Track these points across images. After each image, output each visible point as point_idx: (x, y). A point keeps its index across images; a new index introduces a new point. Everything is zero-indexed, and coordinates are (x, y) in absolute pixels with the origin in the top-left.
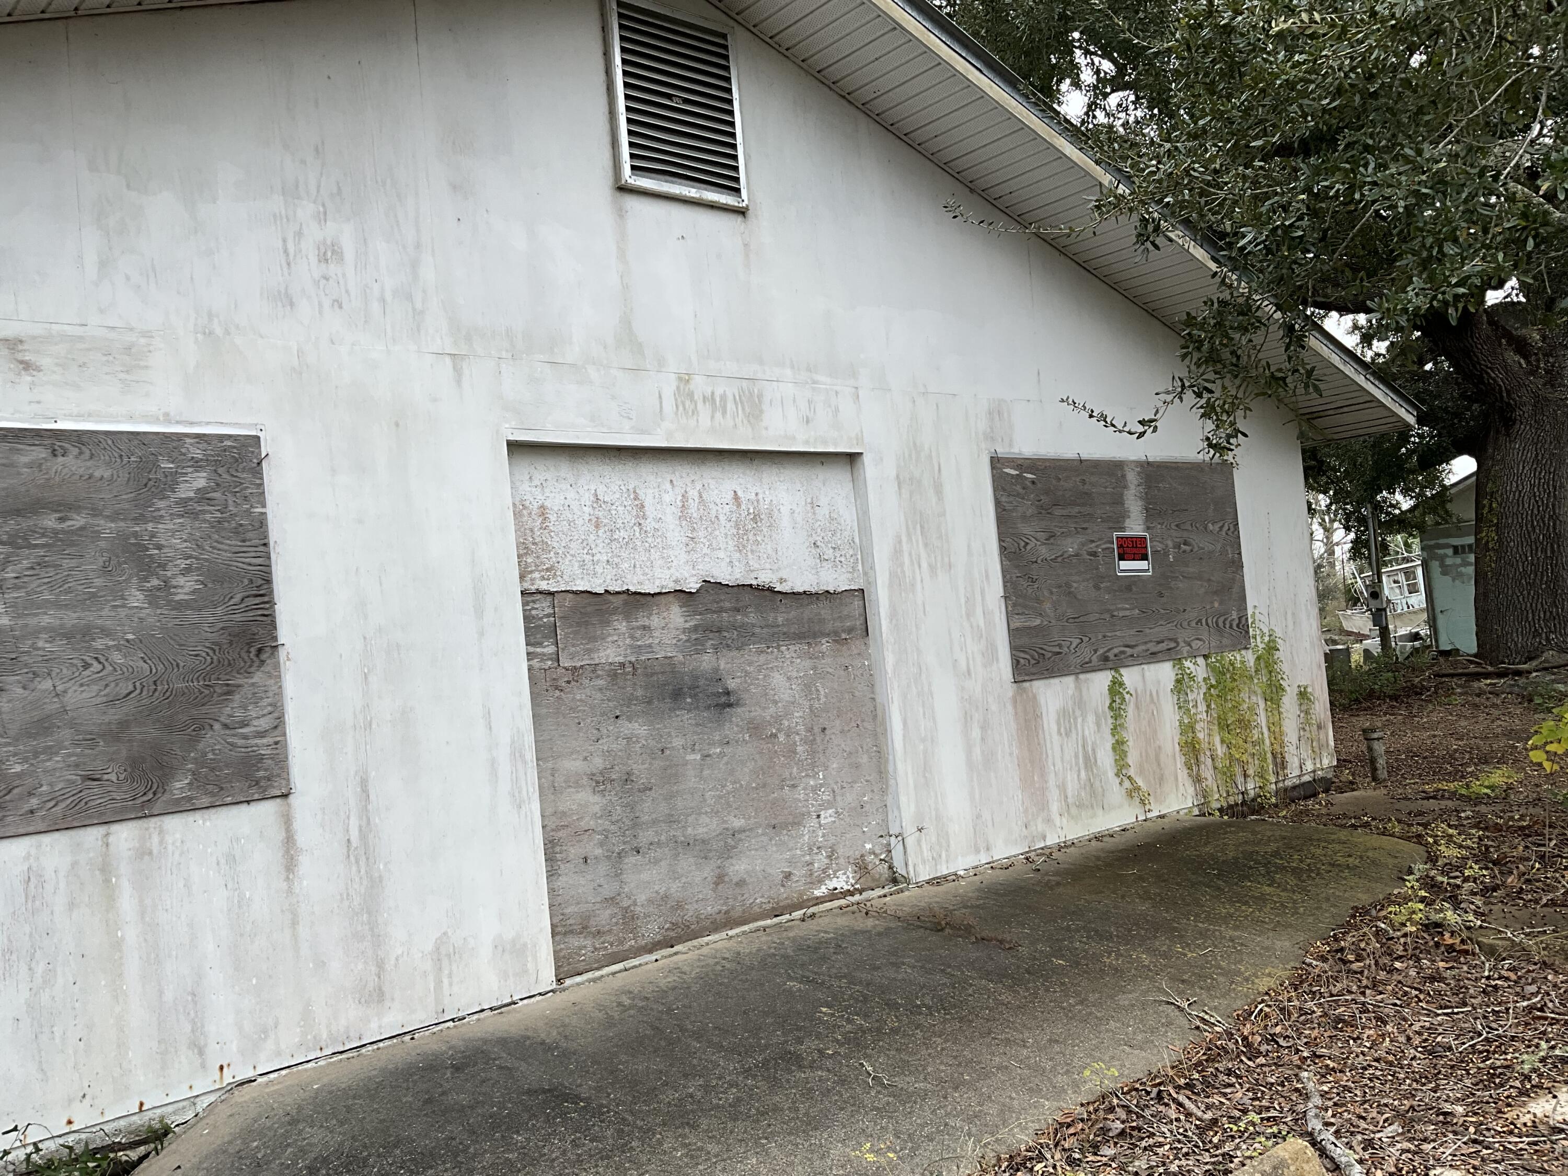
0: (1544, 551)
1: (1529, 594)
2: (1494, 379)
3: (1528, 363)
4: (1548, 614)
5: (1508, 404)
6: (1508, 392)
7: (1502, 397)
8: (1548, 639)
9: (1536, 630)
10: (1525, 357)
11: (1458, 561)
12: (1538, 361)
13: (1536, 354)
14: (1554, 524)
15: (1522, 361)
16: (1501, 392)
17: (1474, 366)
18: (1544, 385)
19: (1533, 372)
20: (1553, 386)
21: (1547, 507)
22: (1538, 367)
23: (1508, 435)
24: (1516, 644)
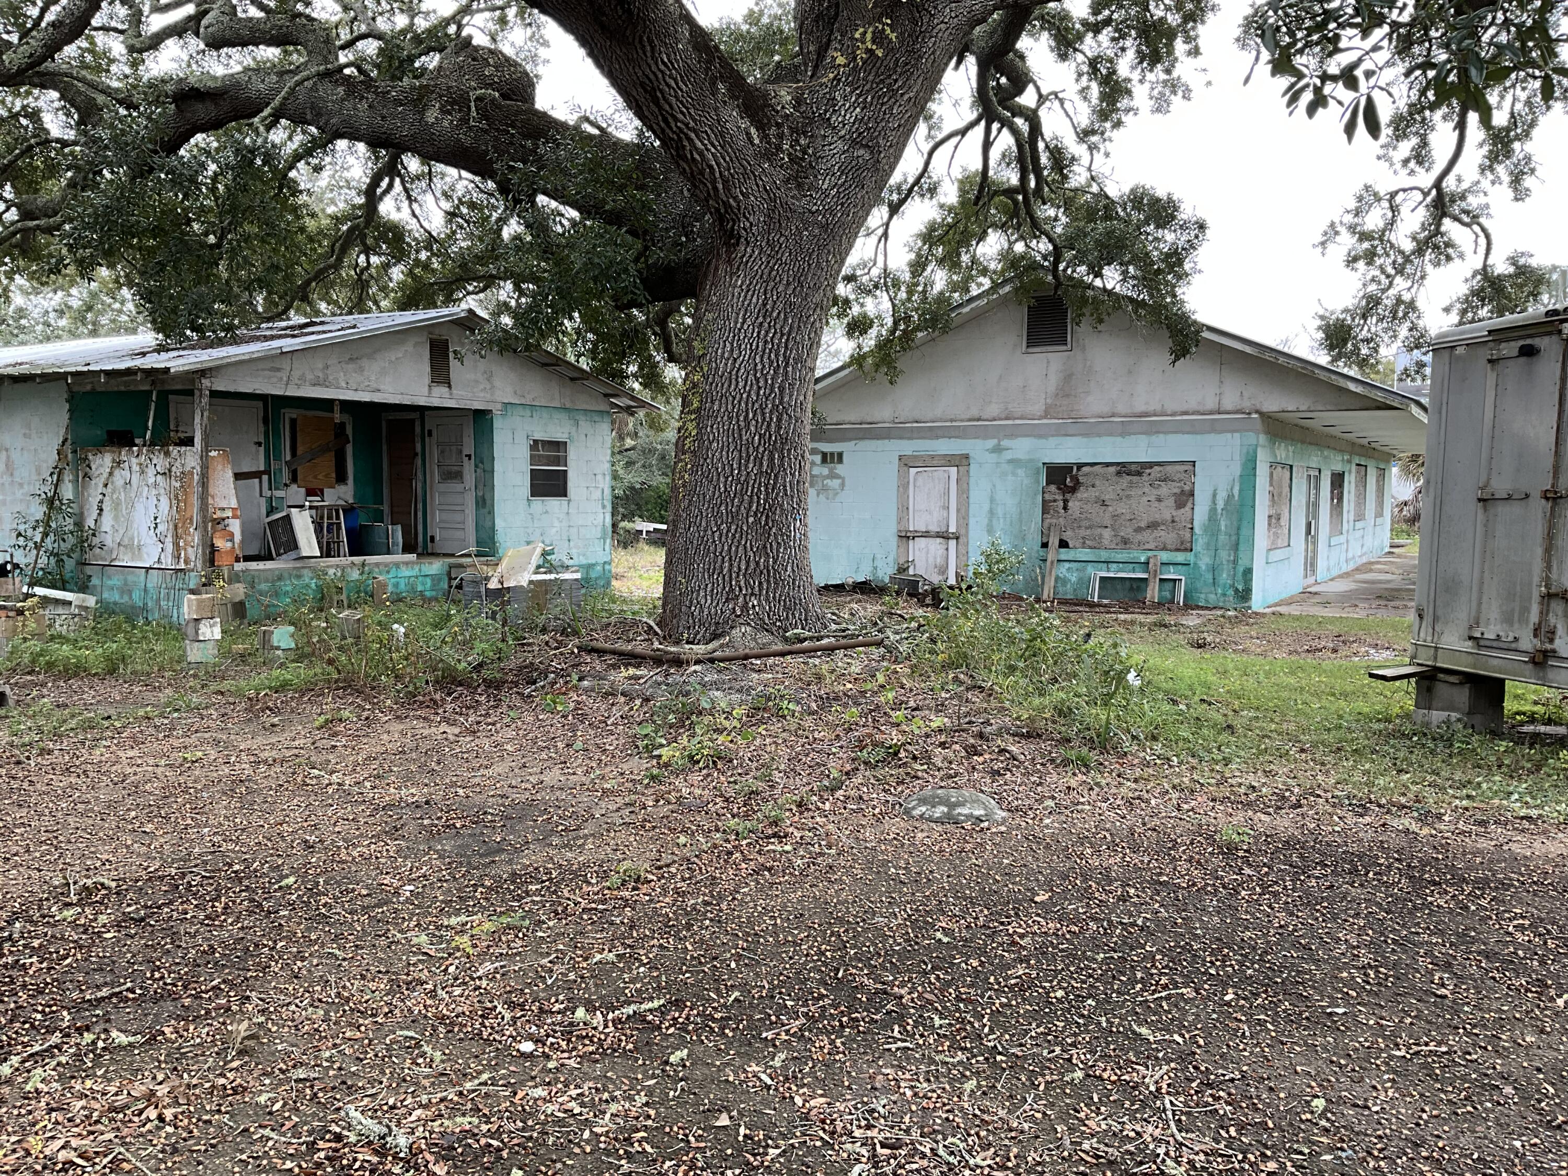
0: (759, 461)
1: (729, 531)
2: (701, 154)
3: (764, 137)
4: (752, 566)
5: (727, 205)
6: (725, 182)
7: (716, 189)
8: (745, 607)
9: (732, 590)
10: (761, 127)
11: (825, 471)
12: (781, 137)
13: (778, 125)
14: (779, 420)
15: (753, 130)
16: (714, 182)
17: (665, 120)
18: (787, 181)
19: (769, 154)
20: (799, 186)
21: (772, 391)
22: (779, 148)
23: (729, 262)
24: (701, 611)
